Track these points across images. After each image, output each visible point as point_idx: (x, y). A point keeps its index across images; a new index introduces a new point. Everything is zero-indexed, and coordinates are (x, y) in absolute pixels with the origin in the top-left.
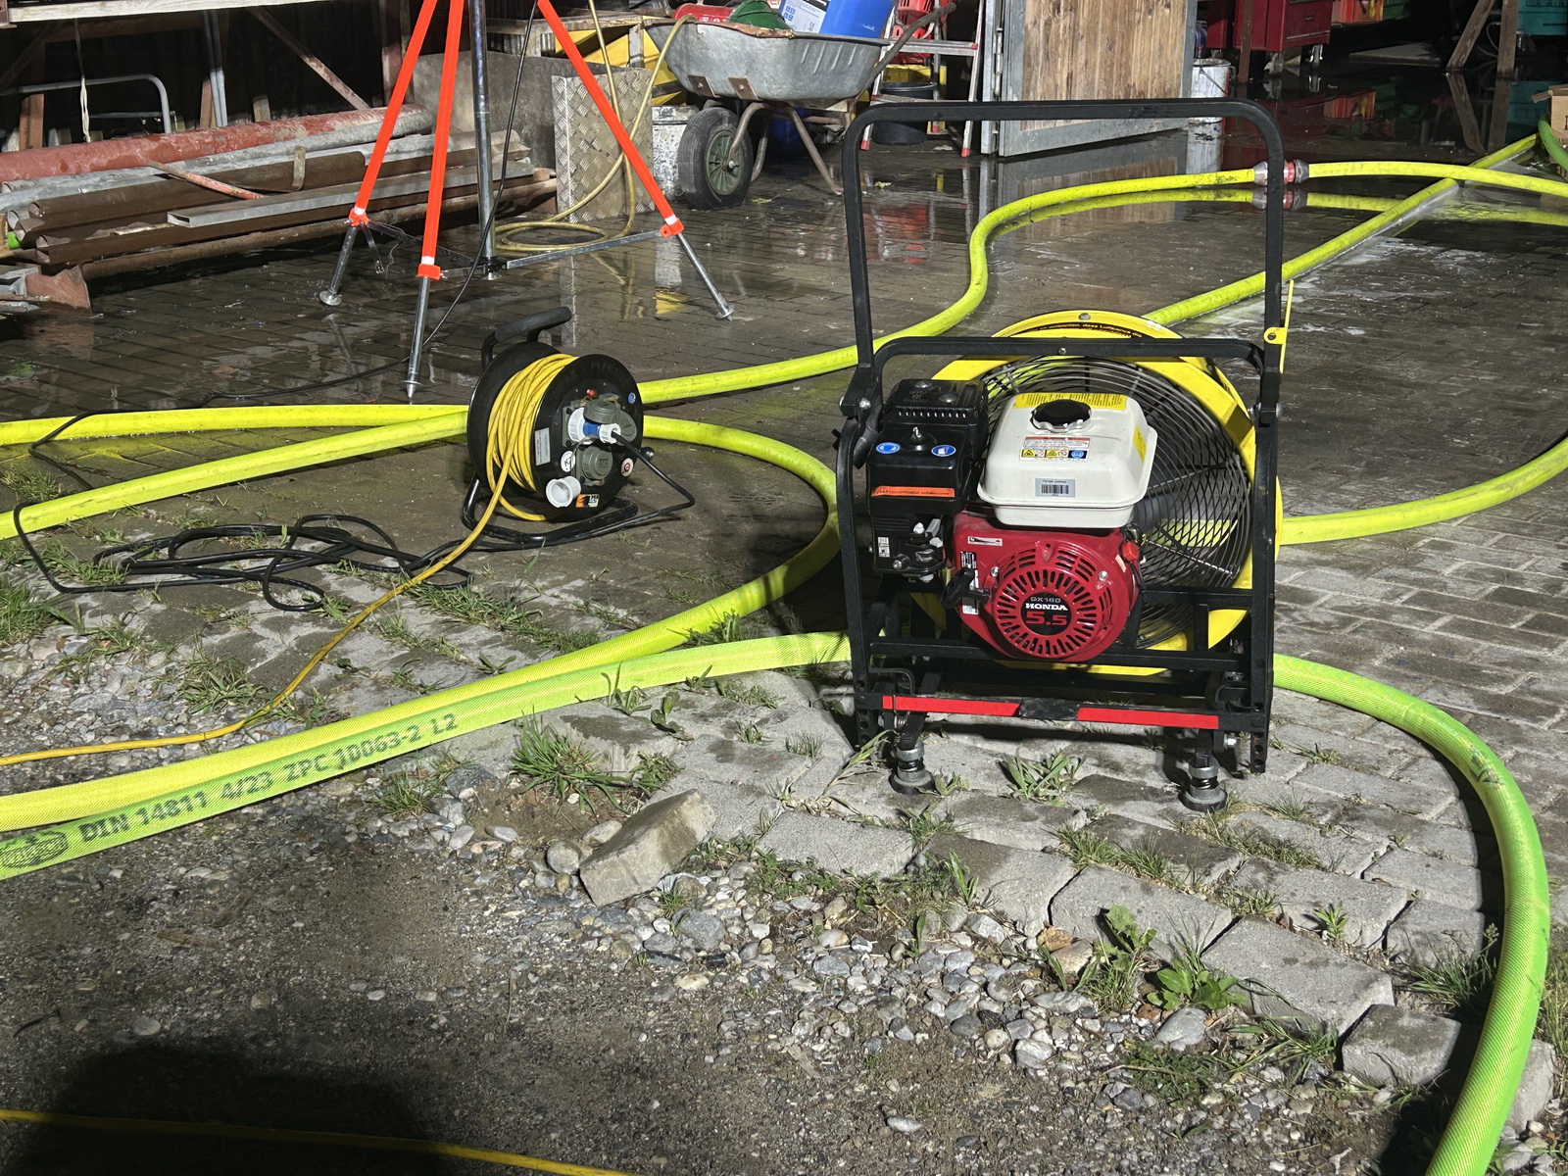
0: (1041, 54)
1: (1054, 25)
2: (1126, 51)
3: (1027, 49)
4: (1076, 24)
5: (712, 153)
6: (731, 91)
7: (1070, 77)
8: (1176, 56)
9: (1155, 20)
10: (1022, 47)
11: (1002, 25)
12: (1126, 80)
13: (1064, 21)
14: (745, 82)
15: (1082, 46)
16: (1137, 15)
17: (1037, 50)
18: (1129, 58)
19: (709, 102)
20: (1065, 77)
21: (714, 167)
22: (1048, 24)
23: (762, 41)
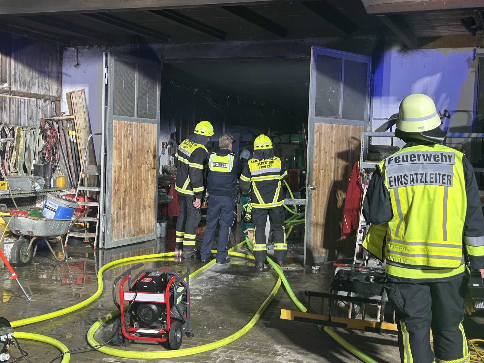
0: (116, 221)
1: (119, 214)
2: (139, 220)
3: (112, 220)
4: (125, 213)
5: (22, 251)
6: (27, 234)
7: (124, 227)
8: (152, 220)
9: (147, 211)
10: (110, 219)
11: (105, 214)
12: (139, 227)
13: (122, 212)
14: (32, 232)
15: (127, 218)
16: (142, 210)
17: (115, 220)
18: (140, 221)
19: (20, 237)
20: (122, 227)
21: (22, 255)
22: (117, 213)
23: (37, 221)
